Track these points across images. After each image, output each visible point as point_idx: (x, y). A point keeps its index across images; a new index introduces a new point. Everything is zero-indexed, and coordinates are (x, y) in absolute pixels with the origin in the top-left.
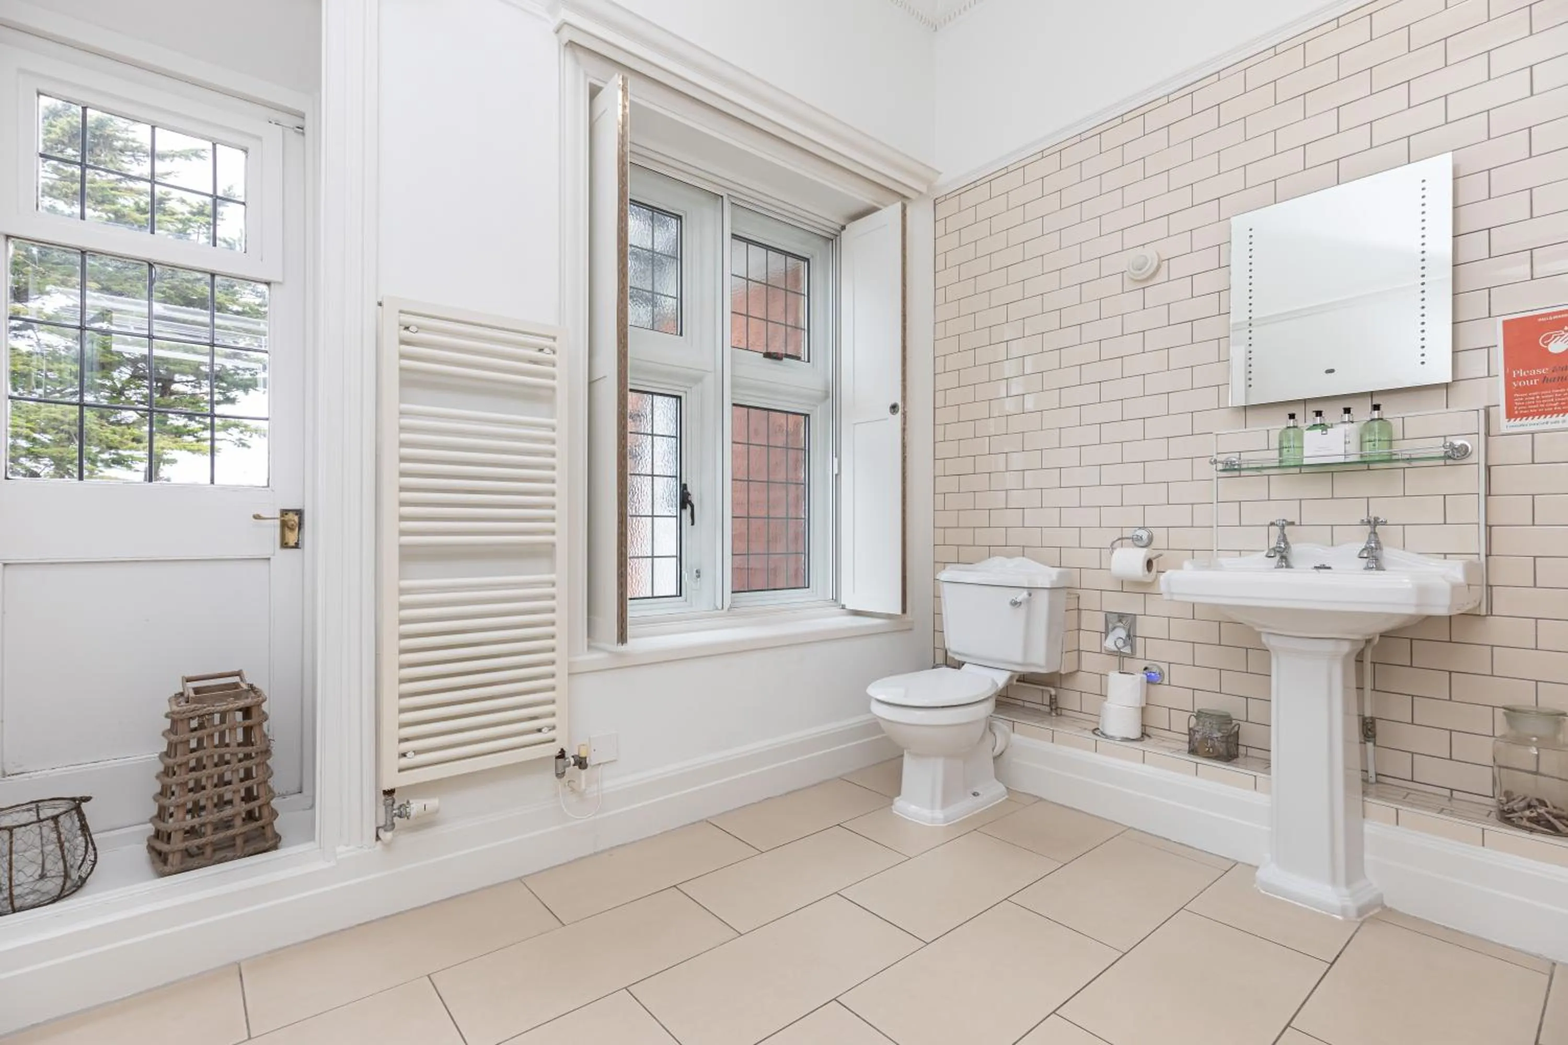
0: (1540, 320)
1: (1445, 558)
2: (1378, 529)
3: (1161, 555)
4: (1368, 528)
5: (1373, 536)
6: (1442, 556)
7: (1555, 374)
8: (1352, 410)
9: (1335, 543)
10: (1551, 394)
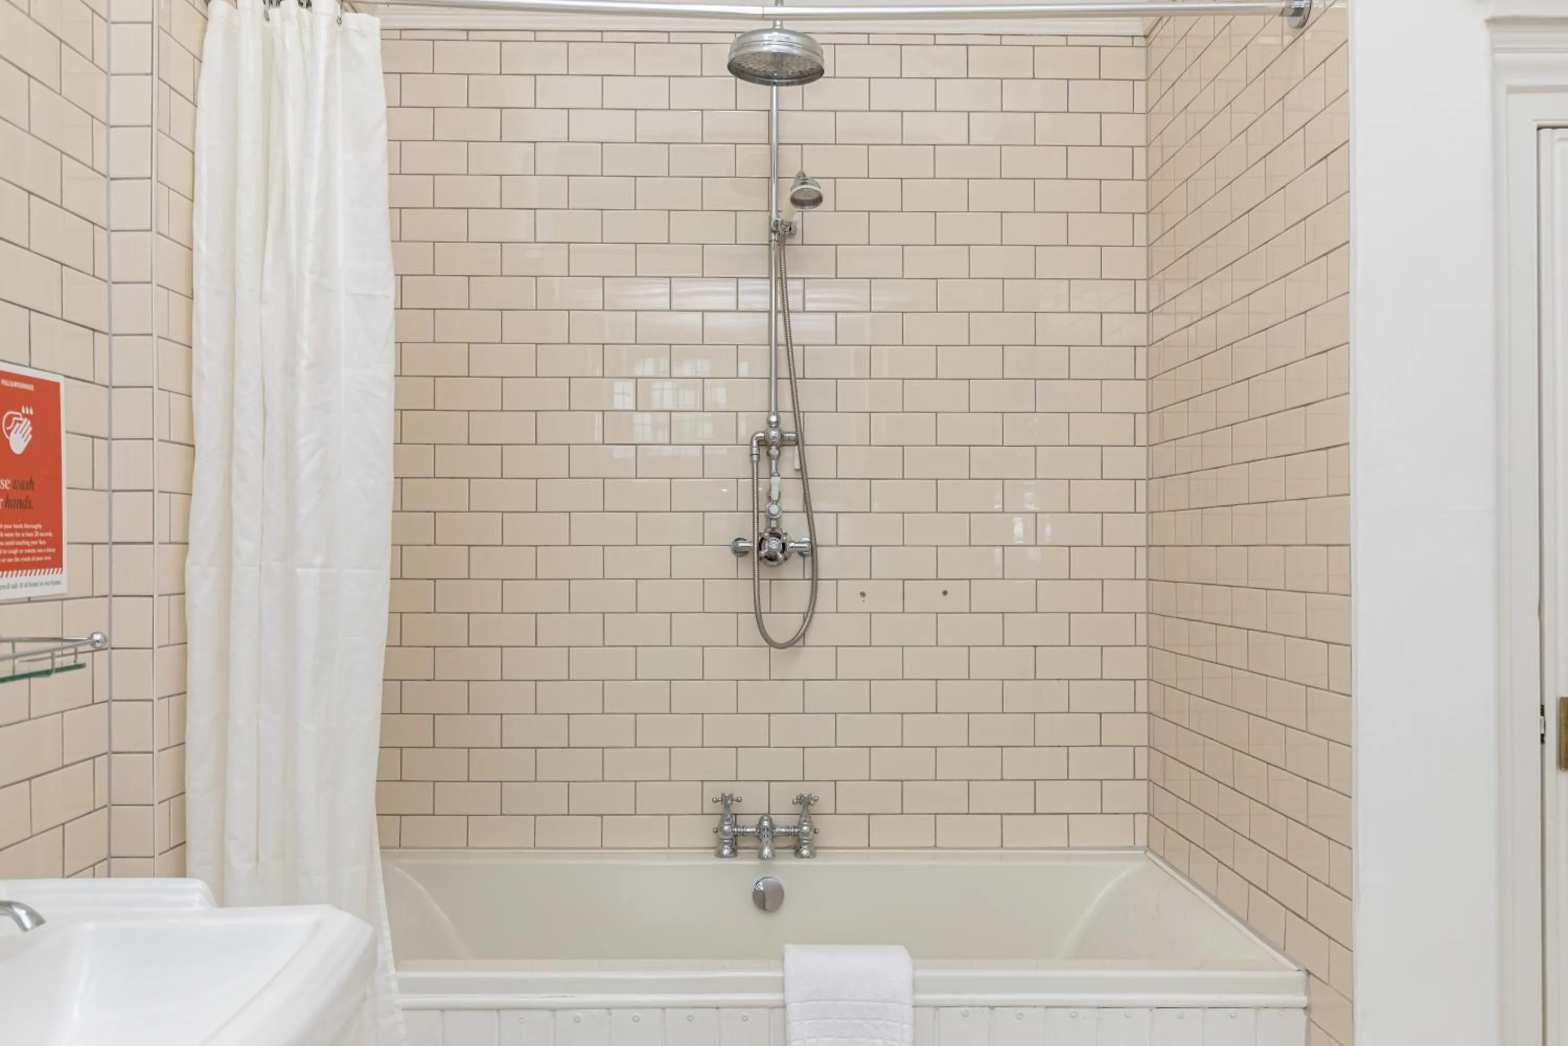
7: (17, 494)
10: (12, 530)
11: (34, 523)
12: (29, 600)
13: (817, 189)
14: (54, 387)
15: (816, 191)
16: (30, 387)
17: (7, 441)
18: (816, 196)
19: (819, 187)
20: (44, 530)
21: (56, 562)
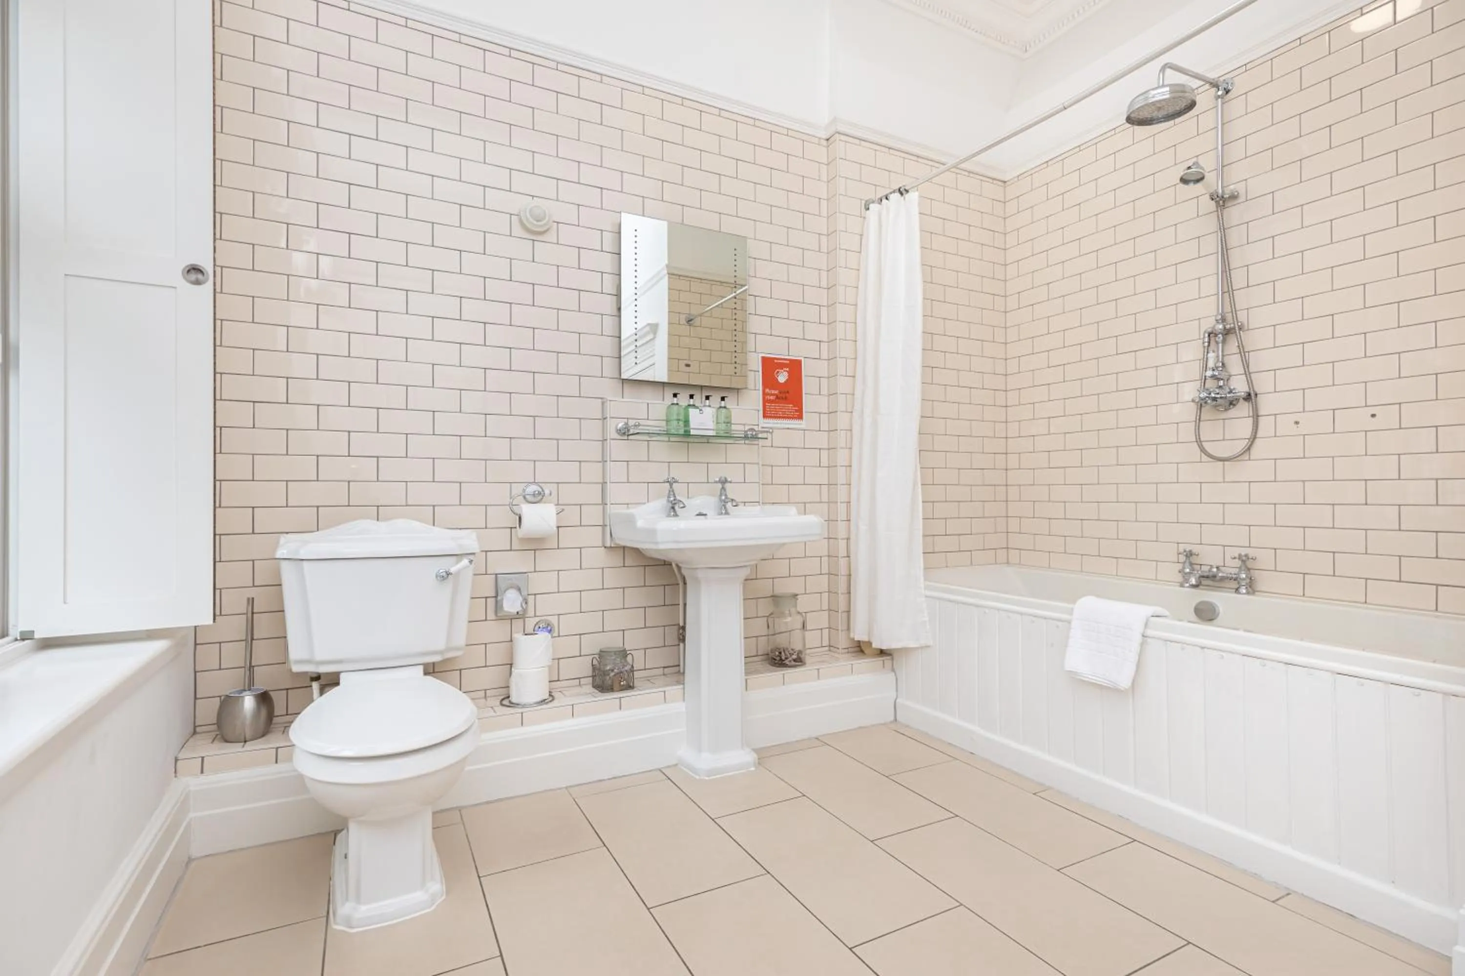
0: (776, 361)
1: (745, 505)
2: (727, 485)
3: (563, 510)
4: (720, 486)
5: (723, 490)
6: (743, 504)
7: (781, 395)
8: (694, 397)
9: (690, 496)
10: (779, 406)
11: (790, 404)
12: (788, 429)
13: (1201, 171)
14: (800, 362)
15: (1201, 172)
16: (788, 362)
17: (777, 379)
18: (1201, 176)
19: (1203, 170)
20: (794, 407)
21: (800, 417)
